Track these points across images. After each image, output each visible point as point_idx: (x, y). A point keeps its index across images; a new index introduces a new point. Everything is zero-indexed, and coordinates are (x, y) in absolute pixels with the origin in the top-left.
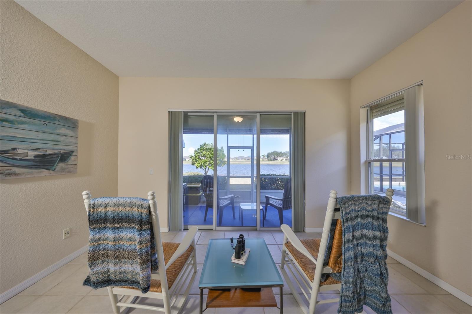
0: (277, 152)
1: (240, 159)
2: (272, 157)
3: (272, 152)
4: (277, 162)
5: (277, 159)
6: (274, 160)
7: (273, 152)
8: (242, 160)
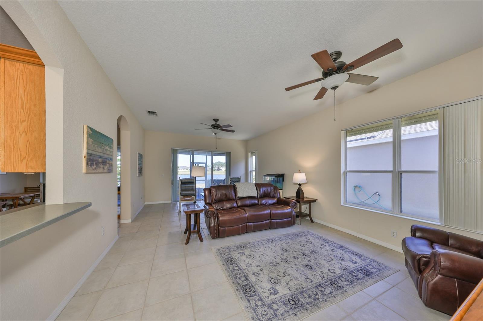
0: (221, 162)
1: (181, 169)
2: (216, 167)
3: (216, 162)
4: (222, 172)
5: (221, 170)
6: (218, 170)
7: (218, 163)
8: (184, 170)
